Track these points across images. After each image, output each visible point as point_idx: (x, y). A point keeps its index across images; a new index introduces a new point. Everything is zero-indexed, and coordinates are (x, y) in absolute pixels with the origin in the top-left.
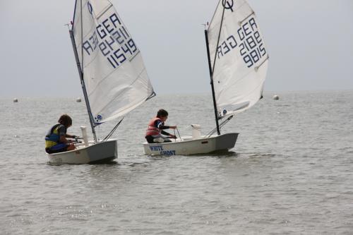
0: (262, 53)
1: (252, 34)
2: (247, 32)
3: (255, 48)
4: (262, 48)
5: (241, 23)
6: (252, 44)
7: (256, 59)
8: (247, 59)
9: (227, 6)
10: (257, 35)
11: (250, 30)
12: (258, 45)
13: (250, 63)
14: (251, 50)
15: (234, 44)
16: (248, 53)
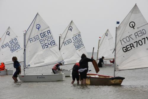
0: (82, 46)
1: (79, 39)
2: (77, 38)
3: (80, 44)
4: (82, 44)
5: (74, 35)
6: (79, 42)
7: (79, 47)
8: (76, 47)
9: (70, 29)
10: (80, 40)
11: (78, 37)
12: (81, 43)
13: (77, 48)
14: (78, 44)
15: (71, 42)
16: (77, 45)
